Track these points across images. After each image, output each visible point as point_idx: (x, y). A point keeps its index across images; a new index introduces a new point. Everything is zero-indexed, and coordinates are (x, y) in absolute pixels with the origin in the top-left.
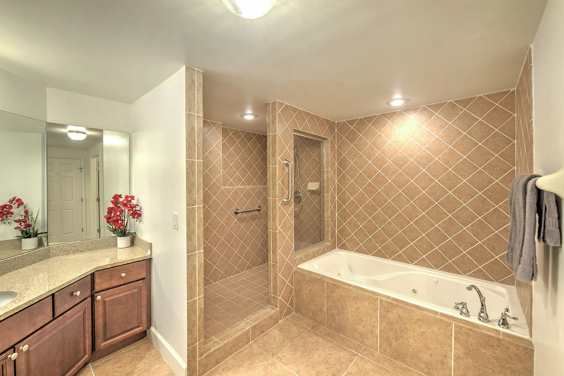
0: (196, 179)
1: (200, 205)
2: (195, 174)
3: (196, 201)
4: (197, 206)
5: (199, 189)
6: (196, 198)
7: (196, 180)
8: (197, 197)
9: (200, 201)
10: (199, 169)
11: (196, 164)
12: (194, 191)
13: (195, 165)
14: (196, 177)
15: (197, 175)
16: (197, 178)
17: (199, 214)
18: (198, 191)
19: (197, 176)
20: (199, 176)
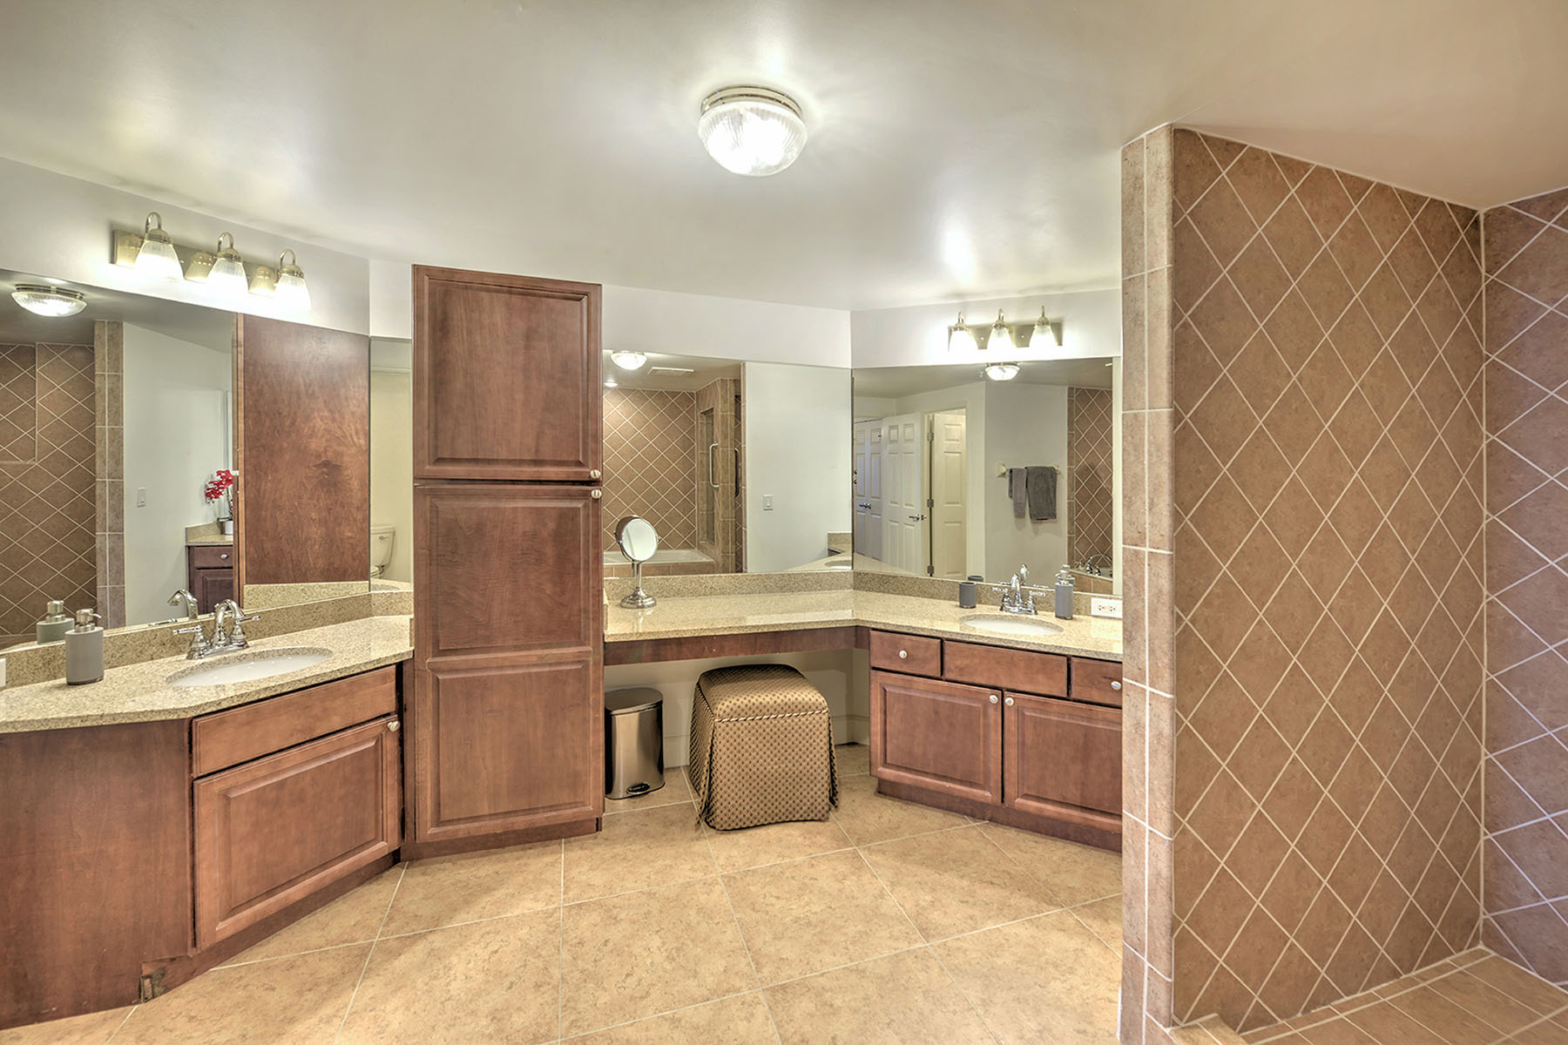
0: (1146, 467)
1: (1158, 548)
2: (1143, 452)
3: (1145, 534)
4: (1147, 550)
5: (1155, 500)
6: (1145, 524)
7: (1146, 471)
8: (1147, 520)
9: (1158, 538)
10: (1154, 437)
11: (1146, 423)
12: (1139, 503)
13: (1144, 426)
14: (1146, 462)
15: (1150, 455)
16: (1149, 464)
17: (1154, 575)
18: (1152, 504)
19: (1149, 459)
20: (1155, 459)
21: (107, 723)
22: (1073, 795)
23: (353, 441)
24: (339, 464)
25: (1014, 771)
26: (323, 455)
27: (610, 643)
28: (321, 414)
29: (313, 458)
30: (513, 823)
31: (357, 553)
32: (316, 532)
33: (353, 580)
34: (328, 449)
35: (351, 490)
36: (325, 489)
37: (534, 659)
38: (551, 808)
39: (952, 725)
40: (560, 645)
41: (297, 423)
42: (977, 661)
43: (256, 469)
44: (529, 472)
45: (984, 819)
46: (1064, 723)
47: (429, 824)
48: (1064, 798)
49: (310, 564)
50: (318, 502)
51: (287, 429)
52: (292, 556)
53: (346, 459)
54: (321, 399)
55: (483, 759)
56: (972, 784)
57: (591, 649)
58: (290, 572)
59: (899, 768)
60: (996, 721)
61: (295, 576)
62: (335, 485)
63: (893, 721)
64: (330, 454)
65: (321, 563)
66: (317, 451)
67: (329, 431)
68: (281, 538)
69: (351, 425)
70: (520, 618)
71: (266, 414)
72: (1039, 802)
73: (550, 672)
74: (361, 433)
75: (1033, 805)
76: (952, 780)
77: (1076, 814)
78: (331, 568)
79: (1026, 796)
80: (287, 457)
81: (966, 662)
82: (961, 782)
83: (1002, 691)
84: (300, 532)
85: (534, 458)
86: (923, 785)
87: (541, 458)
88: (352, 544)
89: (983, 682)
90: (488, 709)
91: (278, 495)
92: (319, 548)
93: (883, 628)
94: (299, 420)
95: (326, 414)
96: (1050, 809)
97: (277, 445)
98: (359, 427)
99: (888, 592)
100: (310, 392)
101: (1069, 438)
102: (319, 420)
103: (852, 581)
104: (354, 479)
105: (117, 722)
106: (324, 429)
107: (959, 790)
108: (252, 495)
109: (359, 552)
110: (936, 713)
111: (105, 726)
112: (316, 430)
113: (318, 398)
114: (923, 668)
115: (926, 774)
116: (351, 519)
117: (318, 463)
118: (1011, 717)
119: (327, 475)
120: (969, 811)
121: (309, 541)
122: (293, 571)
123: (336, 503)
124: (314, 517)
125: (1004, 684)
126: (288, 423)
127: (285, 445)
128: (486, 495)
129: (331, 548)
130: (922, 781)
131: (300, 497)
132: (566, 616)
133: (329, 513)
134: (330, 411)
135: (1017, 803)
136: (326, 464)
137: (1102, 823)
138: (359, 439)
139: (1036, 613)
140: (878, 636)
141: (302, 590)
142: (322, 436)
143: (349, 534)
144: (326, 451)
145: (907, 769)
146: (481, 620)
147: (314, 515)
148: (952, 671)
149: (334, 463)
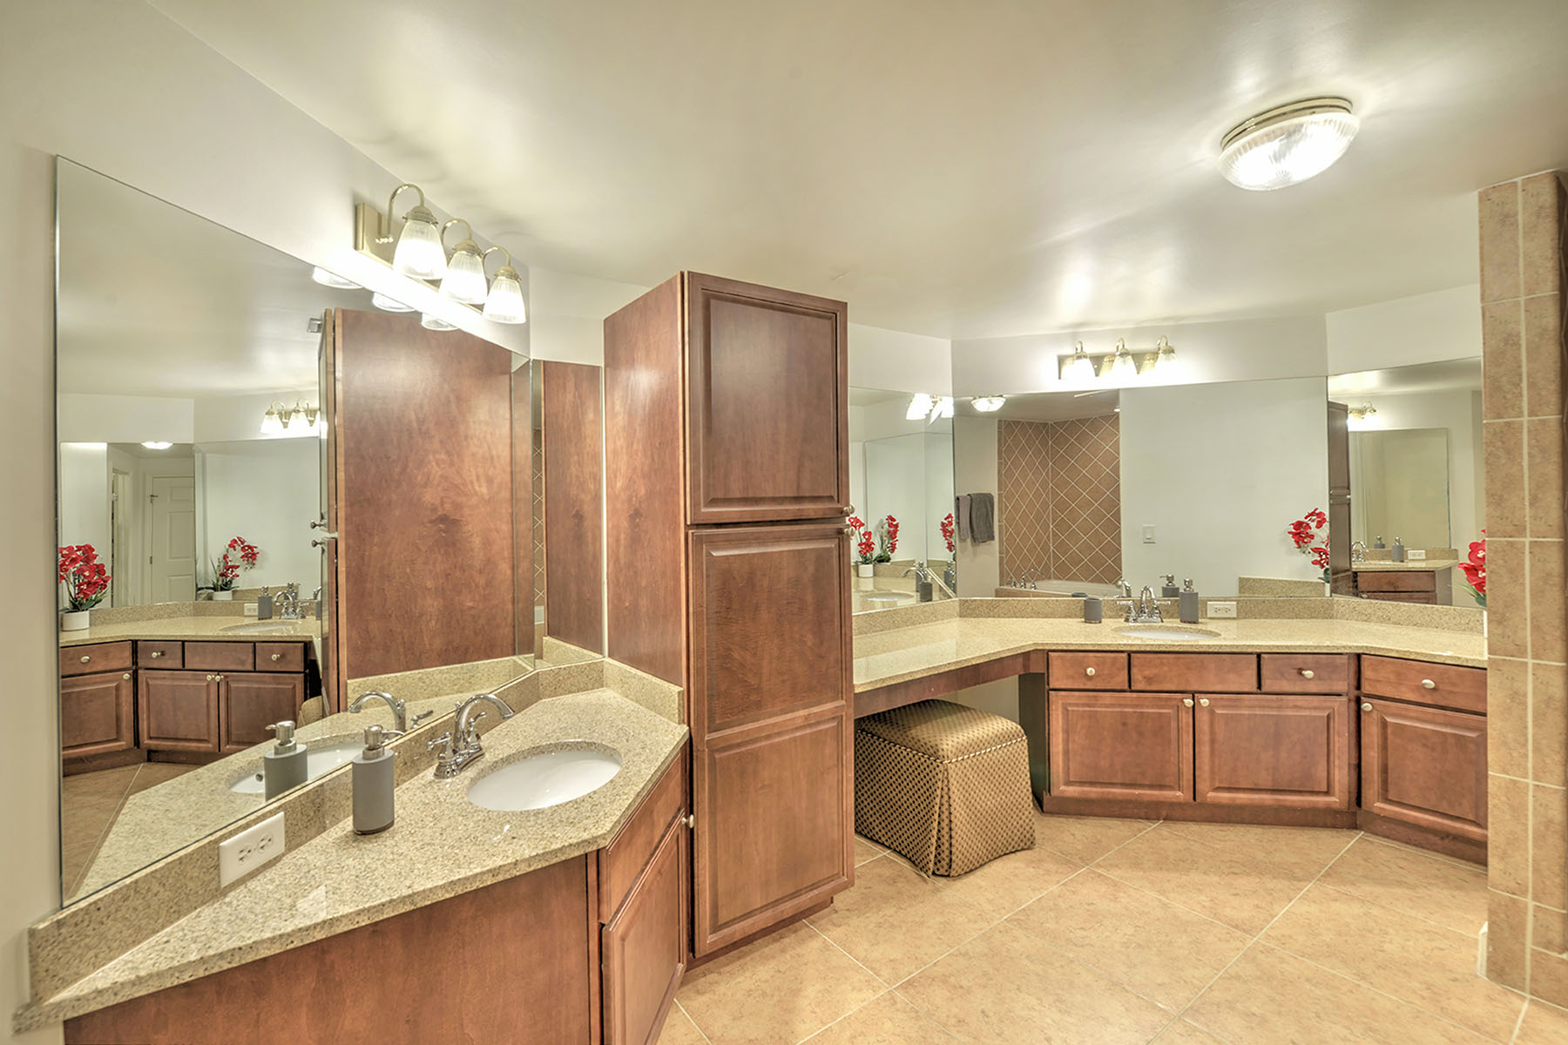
21: (521, 873)
22: (1265, 780)
23: (474, 490)
24: (458, 517)
25: (1207, 768)
26: (440, 509)
27: (861, 693)
28: (437, 456)
29: (429, 512)
30: (782, 912)
31: (480, 626)
32: (432, 605)
33: (476, 660)
34: (445, 500)
35: (472, 550)
36: (442, 552)
37: (799, 722)
38: (813, 887)
39: (1141, 734)
40: (819, 703)
41: (409, 470)
42: (1166, 668)
43: (358, 531)
44: (791, 509)
45: (1159, 820)
46: (1256, 715)
47: (708, 931)
48: (1256, 785)
49: (425, 645)
50: (434, 567)
51: (396, 477)
52: (403, 638)
53: (466, 511)
54: (437, 440)
55: (756, 844)
56: (1161, 787)
57: (844, 702)
58: (402, 658)
59: (1082, 783)
60: (1187, 723)
61: (407, 662)
62: (454, 544)
63: (1076, 739)
64: (447, 506)
65: (438, 643)
66: (432, 504)
67: (445, 478)
68: (390, 616)
69: (472, 470)
70: (785, 677)
71: (371, 459)
72: (1230, 792)
73: (811, 733)
74: (482, 480)
75: (1225, 797)
76: (1141, 786)
77: (1267, 798)
78: (450, 648)
79: (1218, 789)
80: (397, 513)
81: (1155, 671)
82: (1151, 787)
83: (1193, 694)
84: (413, 606)
85: (796, 495)
86: (1110, 796)
87: (801, 495)
88: (473, 616)
89: (1174, 689)
90: (760, 785)
91: (386, 562)
92: (436, 623)
93: (1065, 648)
94: (411, 465)
95: (443, 456)
96: (1243, 797)
97: (385, 498)
98: (480, 470)
99: (999, 617)
100: (424, 428)
101: (999, 467)
102: (434, 464)
103: (958, 609)
104: (475, 536)
105: (532, 869)
106: (441, 476)
107: (1148, 795)
108: (354, 564)
109: (483, 625)
110: (1124, 724)
111: (519, 876)
112: (431, 477)
113: (433, 436)
114: (1109, 682)
115: (1113, 785)
116: (473, 585)
117: (433, 518)
118: (1203, 719)
119: (445, 532)
120: (1143, 814)
121: (424, 617)
122: (406, 656)
123: (455, 567)
124: (429, 587)
125: (1195, 687)
126: (397, 470)
127: (394, 497)
128: (756, 539)
129: (450, 622)
130: (1109, 793)
131: (413, 562)
132: (824, 669)
133: (447, 579)
134: (448, 453)
135: (1210, 798)
136: (444, 519)
137: (1293, 801)
138: (480, 486)
139: (1162, 621)
140: (1058, 656)
141: (420, 678)
142: (438, 485)
143: (470, 604)
144: (442, 503)
145: (1092, 784)
146: (753, 683)
147: (429, 584)
148: (1140, 682)
149: (452, 517)
